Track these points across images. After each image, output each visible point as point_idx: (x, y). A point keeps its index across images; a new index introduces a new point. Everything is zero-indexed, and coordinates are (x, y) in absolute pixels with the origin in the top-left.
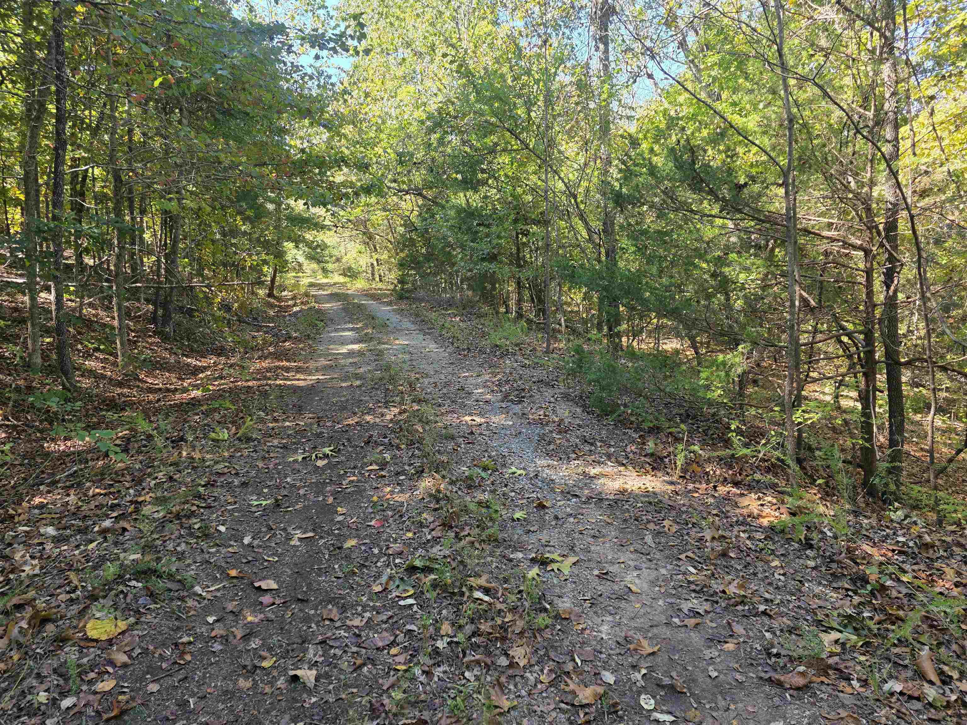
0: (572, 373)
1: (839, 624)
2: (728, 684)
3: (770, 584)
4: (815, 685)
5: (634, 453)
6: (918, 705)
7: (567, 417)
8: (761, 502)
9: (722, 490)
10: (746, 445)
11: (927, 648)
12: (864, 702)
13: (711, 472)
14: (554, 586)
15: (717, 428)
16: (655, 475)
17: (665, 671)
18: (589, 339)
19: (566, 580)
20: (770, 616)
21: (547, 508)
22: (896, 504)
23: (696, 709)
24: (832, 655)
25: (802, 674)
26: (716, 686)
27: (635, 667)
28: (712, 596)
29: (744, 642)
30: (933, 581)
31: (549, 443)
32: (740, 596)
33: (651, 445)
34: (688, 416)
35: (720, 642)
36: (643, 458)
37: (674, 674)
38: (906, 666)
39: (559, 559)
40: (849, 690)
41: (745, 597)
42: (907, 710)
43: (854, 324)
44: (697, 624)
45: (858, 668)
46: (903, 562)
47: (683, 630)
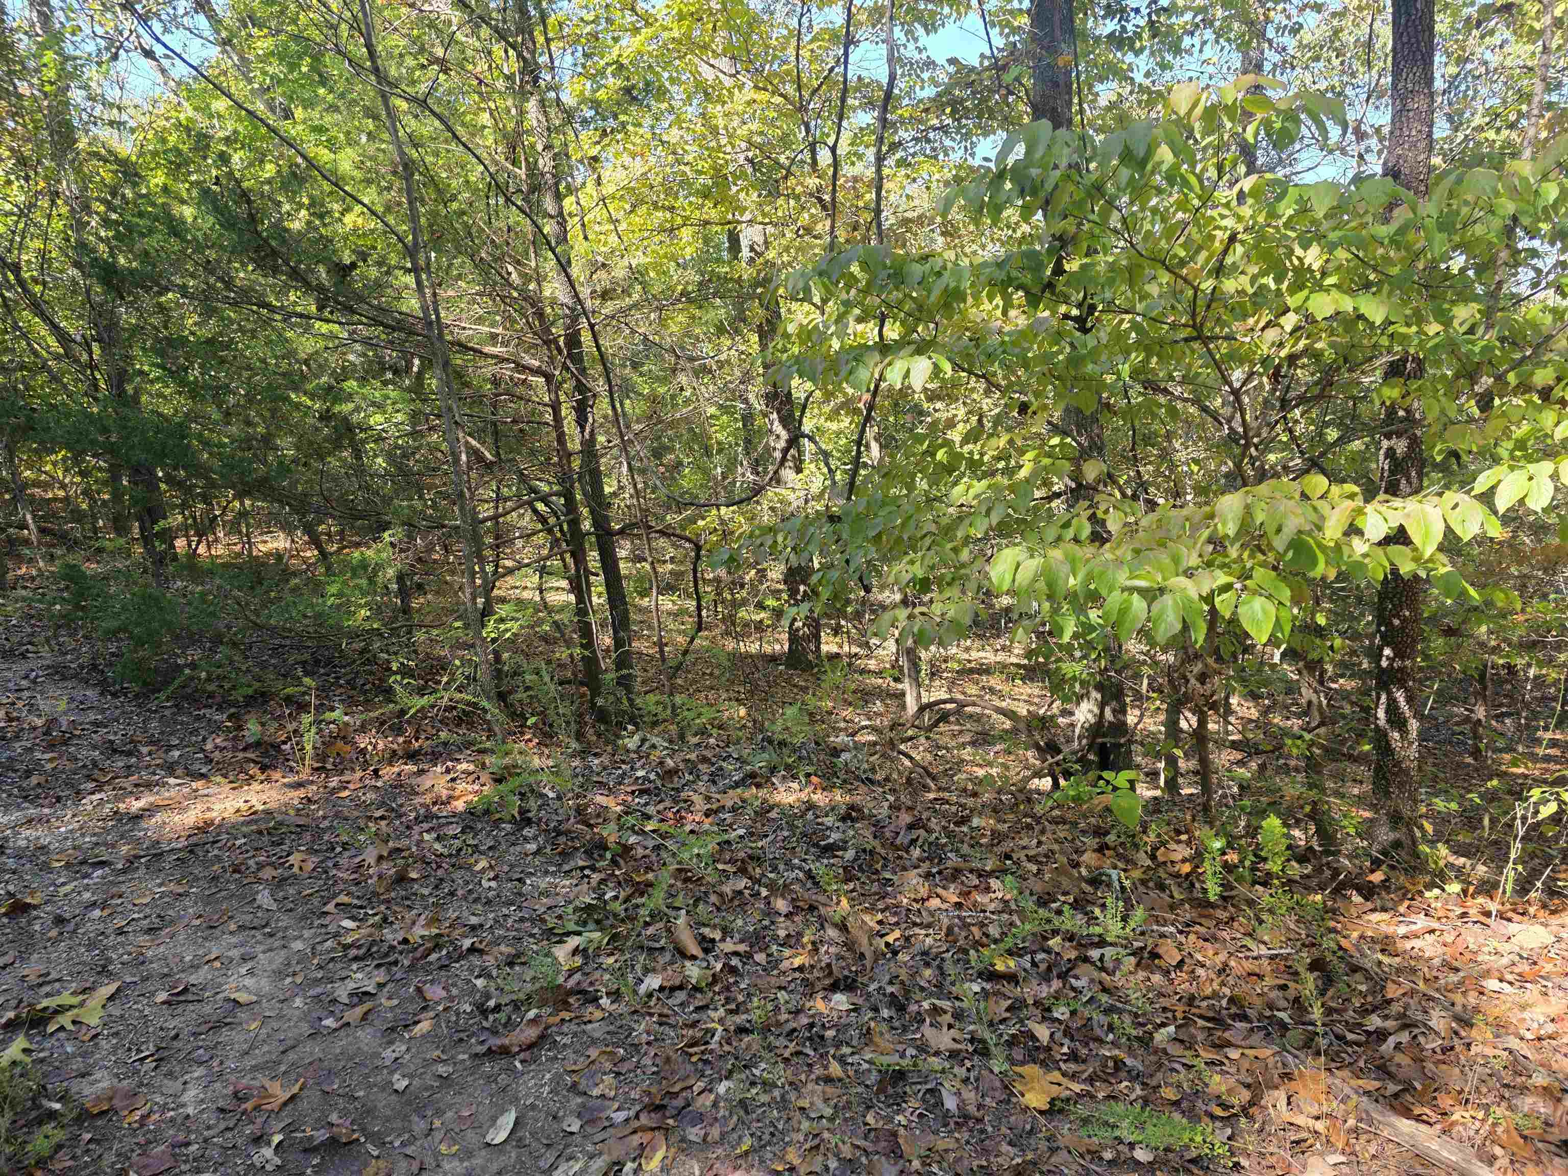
0: (66, 623)
1: (577, 924)
2: (426, 1089)
3: (476, 900)
4: (554, 1029)
5: (222, 749)
6: (681, 996)
7: (65, 713)
8: (452, 775)
9: (389, 772)
10: (421, 691)
11: (683, 912)
12: (618, 1023)
13: (370, 748)
14: (69, 1057)
15: (371, 673)
16: (268, 780)
17: (318, 1120)
18: (100, 550)
19: (95, 1036)
20: (481, 952)
21: (35, 907)
22: (630, 727)
23: (378, 1157)
24: (571, 972)
25: (534, 1021)
26: (409, 1103)
27: (259, 1140)
28: (387, 955)
29: (445, 1010)
30: (682, 818)
31: (28, 774)
32: (431, 938)
33: (252, 729)
34: (317, 662)
35: (406, 1026)
36: (241, 755)
37: (334, 1118)
38: (663, 948)
39: (75, 1000)
40: (598, 1014)
41: (441, 935)
42: (670, 1008)
43: (549, 483)
44: (366, 1014)
45: (607, 977)
46: (646, 804)
47: (342, 1033)
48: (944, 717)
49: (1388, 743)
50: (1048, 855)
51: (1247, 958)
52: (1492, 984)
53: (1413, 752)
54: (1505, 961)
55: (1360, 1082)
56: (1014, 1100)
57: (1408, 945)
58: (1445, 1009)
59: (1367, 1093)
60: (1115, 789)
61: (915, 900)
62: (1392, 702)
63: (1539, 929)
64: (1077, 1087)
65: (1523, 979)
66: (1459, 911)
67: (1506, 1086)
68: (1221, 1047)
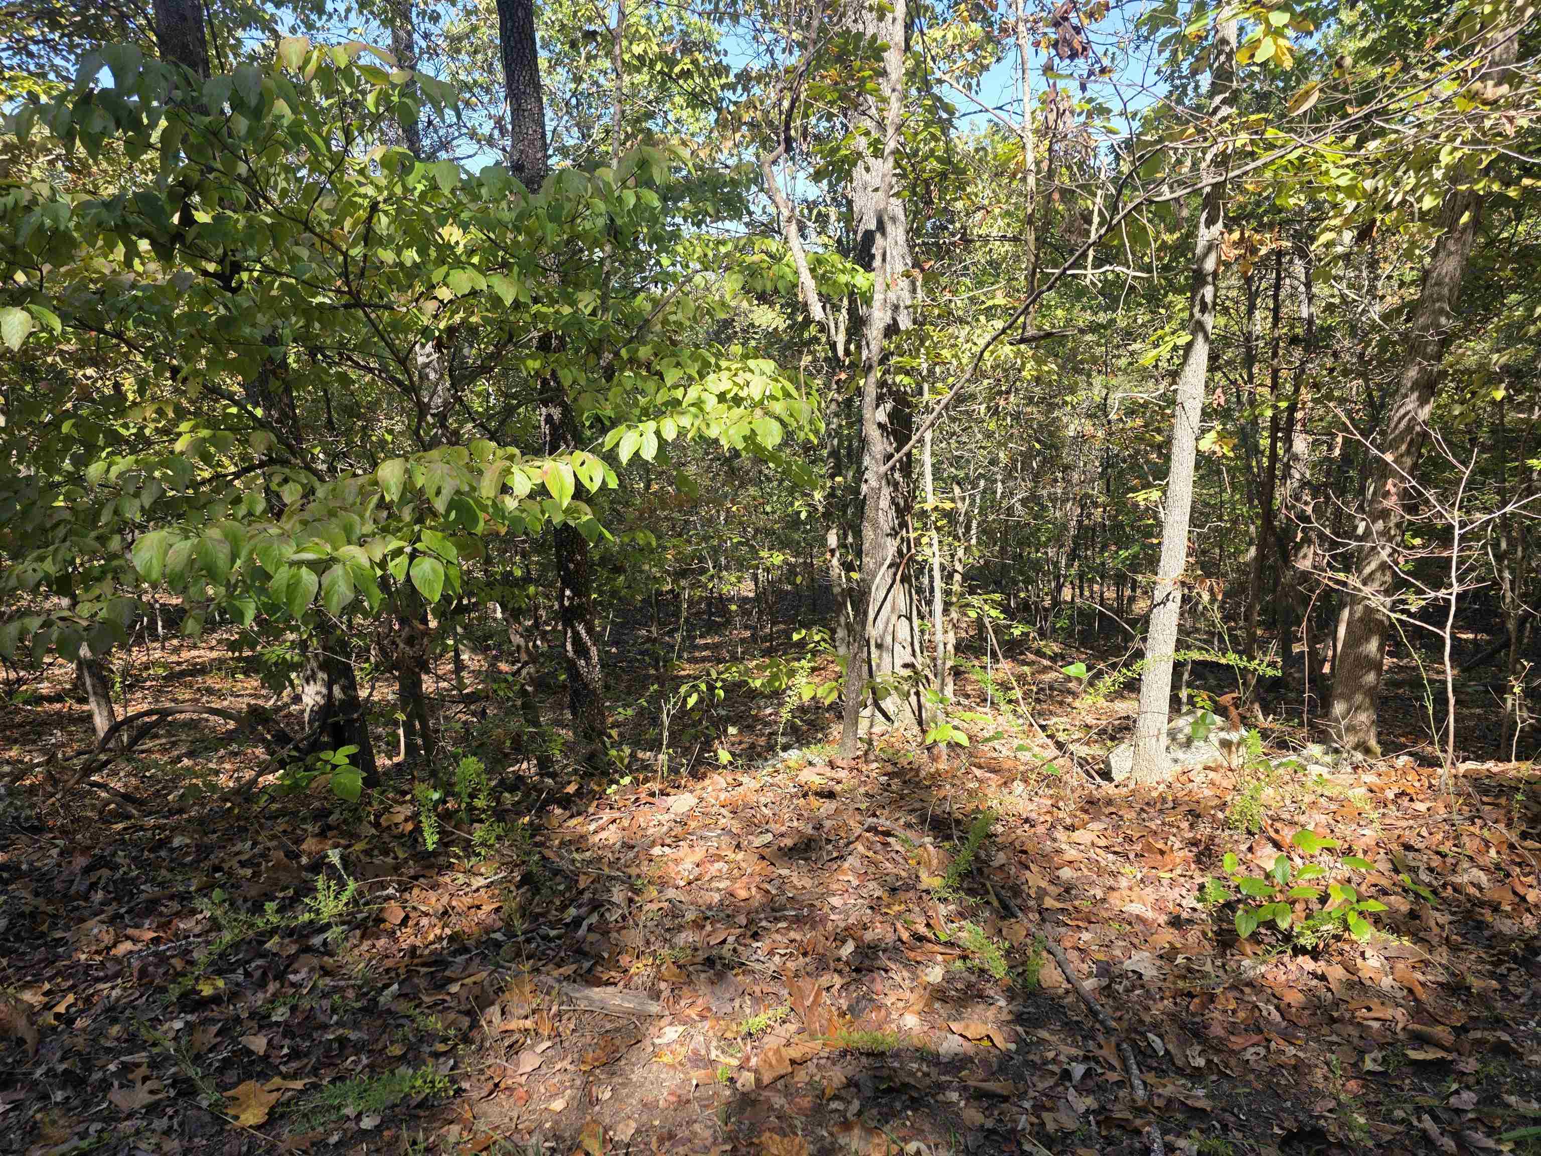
48: (145, 732)
49: (578, 672)
50: (264, 855)
51: (466, 894)
52: (657, 851)
53: (597, 673)
54: (665, 829)
55: (561, 970)
56: (228, 1127)
57: (596, 838)
58: (623, 882)
59: (567, 978)
60: (335, 767)
61: (97, 952)
62: (576, 634)
63: (687, 795)
64: (298, 1085)
65: (677, 839)
66: (633, 798)
67: (668, 930)
68: (443, 986)
